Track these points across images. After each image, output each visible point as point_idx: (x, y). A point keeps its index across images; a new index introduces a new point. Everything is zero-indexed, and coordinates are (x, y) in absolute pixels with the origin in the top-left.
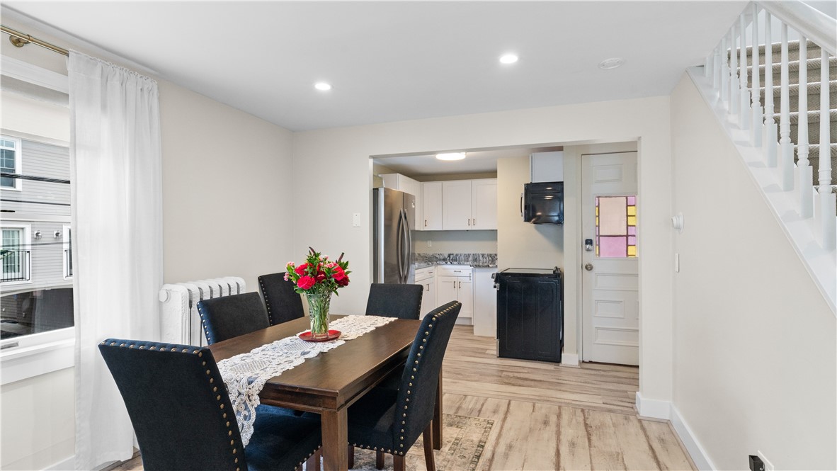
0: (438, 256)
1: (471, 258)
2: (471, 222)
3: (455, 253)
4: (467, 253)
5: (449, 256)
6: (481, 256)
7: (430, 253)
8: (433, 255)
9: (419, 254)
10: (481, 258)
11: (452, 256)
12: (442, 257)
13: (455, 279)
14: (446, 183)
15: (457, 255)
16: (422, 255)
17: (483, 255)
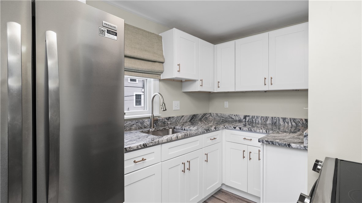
0: (234, 117)
1: (269, 122)
2: (268, 81)
3: (251, 114)
4: (264, 115)
5: (245, 117)
6: (281, 120)
7: (227, 113)
8: (229, 116)
9: (217, 114)
10: (281, 122)
11: (247, 118)
12: (237, 119)
13: (245, 147)
14: (239, 42)
15: (253, 117)
16: (219, 115)
17: (284, 119)
